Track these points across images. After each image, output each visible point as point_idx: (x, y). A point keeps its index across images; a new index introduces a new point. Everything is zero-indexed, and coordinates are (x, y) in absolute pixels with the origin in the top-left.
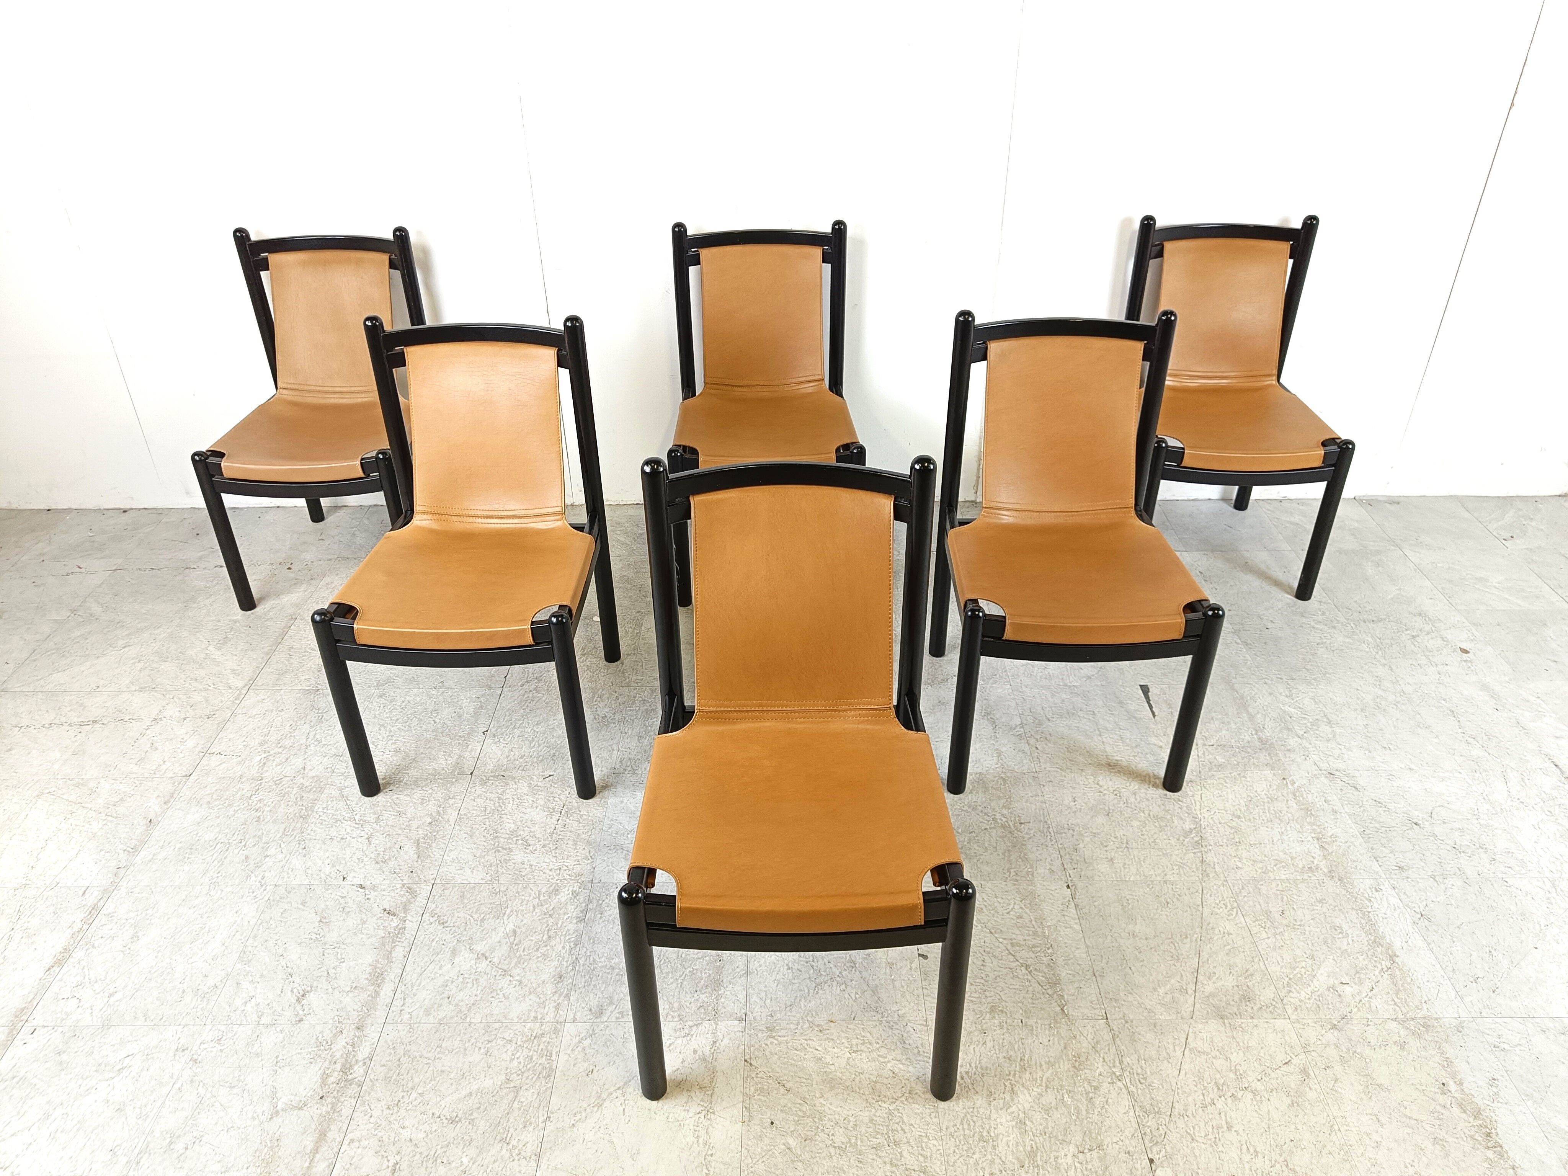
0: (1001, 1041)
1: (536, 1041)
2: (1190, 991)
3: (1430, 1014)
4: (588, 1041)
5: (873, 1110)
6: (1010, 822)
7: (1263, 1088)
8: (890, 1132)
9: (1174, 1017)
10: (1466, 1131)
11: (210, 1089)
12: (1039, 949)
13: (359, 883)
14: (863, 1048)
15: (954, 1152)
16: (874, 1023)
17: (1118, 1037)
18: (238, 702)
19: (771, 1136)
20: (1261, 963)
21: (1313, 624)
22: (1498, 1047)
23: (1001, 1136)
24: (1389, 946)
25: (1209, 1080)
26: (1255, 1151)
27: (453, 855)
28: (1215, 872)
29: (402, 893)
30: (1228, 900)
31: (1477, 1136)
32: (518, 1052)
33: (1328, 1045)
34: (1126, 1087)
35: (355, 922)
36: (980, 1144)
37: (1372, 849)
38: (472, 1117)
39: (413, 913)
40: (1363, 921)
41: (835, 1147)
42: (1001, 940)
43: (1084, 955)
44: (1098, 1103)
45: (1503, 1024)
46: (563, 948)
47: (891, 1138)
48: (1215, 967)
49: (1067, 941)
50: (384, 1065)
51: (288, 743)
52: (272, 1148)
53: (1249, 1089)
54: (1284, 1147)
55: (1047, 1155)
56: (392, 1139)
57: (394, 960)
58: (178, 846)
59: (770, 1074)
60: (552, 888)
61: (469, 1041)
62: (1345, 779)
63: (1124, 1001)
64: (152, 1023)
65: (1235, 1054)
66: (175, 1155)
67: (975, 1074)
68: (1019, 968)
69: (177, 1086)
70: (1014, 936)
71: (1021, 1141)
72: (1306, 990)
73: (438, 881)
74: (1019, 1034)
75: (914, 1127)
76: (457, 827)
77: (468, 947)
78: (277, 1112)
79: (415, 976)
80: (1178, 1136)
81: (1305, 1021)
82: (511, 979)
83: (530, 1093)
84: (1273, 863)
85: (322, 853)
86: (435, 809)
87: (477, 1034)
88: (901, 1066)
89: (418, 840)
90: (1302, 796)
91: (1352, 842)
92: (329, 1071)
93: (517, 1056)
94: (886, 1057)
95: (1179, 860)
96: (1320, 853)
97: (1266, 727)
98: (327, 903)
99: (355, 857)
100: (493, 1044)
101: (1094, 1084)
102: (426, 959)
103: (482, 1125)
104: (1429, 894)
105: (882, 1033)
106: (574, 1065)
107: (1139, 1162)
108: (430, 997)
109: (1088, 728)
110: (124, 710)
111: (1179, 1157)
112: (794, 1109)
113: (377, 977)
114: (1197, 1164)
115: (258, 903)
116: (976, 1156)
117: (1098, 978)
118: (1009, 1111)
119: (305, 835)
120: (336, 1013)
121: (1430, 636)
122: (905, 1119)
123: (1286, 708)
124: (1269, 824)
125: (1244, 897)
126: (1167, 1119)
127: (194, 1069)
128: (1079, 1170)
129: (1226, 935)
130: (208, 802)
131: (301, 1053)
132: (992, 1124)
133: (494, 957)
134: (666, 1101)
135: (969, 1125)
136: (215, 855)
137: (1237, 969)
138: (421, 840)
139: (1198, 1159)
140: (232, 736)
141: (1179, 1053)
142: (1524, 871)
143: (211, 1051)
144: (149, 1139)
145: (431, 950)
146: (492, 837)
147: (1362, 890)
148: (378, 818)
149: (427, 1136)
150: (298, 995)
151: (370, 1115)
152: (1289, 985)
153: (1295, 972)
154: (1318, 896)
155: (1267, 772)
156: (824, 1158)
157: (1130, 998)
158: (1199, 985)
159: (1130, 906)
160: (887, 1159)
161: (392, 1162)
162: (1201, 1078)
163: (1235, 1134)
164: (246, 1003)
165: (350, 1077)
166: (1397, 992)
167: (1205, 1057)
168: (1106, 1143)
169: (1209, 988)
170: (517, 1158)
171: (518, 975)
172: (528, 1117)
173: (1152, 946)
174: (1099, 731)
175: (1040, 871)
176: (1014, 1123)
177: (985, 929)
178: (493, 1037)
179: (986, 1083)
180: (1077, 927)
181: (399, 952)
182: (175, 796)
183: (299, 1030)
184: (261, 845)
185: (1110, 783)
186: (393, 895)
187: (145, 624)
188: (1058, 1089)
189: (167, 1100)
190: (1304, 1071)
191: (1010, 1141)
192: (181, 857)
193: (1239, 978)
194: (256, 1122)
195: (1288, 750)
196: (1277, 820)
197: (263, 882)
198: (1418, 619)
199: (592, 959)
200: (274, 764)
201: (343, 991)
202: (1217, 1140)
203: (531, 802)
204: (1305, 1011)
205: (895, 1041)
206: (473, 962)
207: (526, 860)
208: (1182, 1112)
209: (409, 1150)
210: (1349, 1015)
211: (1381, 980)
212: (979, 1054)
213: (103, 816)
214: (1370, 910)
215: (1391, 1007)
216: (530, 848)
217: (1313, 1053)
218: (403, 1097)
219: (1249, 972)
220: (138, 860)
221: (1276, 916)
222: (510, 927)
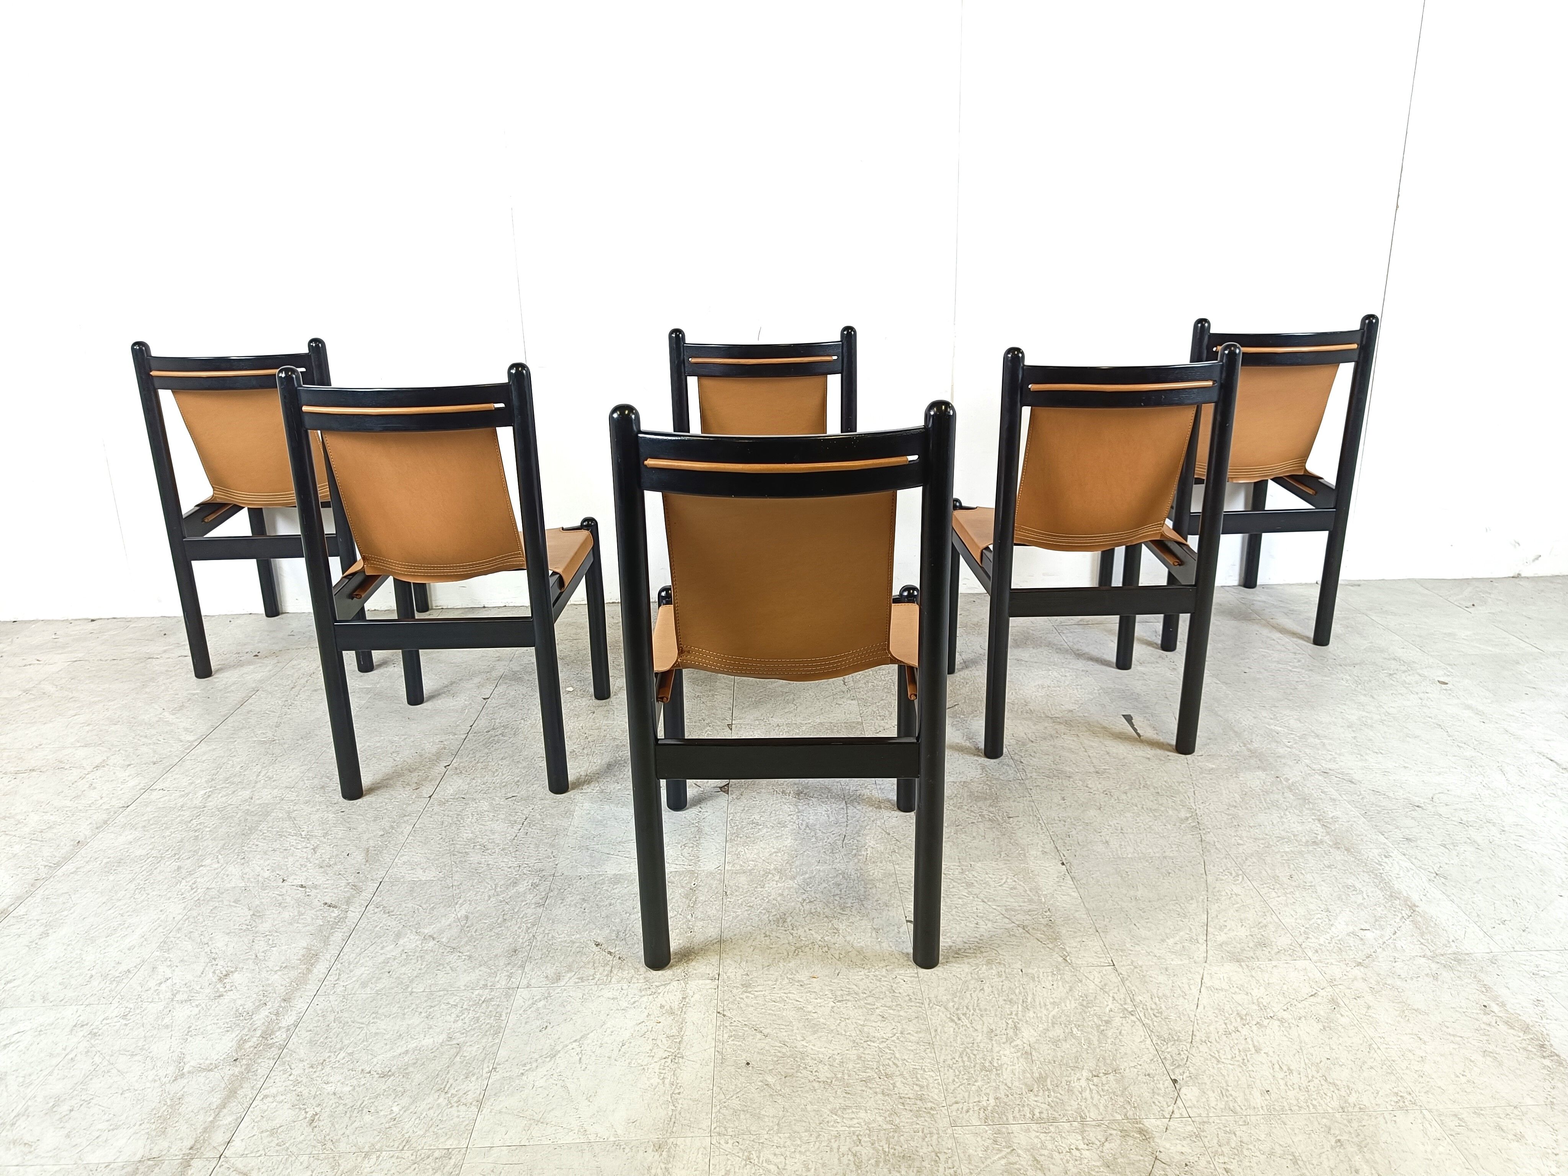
0: (1000, 987)
1: (484, 1005)
2: (1201, 941)
3: (1459, 950)
4: (543, 1003)
5: (862, 1049)
6: (998, 817)
7: (1290, 1017)
8: (881, 1067)
9: (1187, 962)
10: (1518, 1044)
11: (107, 1058)
12: (1036, 913)
13: (300, 883)
14: (848, 998)
15: (954, 1081)
16: (860, 977)
17: (1127, 979)
18: (188, 751)
19: (747, 1074)
20: (1274, 917)
21: (1290, 668)
22: (1537, 975)
23: (1005, 1066)
24: (1407, 899)
25: (1231, 1012)
26: (1289, 1069)
27: (405, 859)
28: (1216, 848)
29: (346, 890)
30: (1232, 869)
31: (1530, 1048)
32: (463, 1014)
33: (1355, 979)
34: (1140, 1020)
35: (291, 914)
36: (983, 1073)
37: (1376, 826)
38: (407, 1071)
39: (357, 905)
40: (1375, 880)
41: (819, 1082)
42: (994, 907)
43: (1085, 916)
44: (1110, 1034)
45: (1539, 956)
46: (519, 928)
47: (882, 1072)
48: (1225, 921)
49: (1064, 905)
50: (310, 1031)
51: (237, 780)
52: (171, 1106)
53: (1275, 1018)
54: (1321, 1065)
55: (1058, 1080)
56: (313, 1093)
57: (331, 943)
58: (105, 861)
59: (746, 1023)
60: (510, 881)
61: (409, 1007)
62: (1340, 776)
63: (1131, 951)
64: (51, 1004)
65: (1256, 990)
66: (58, 1117)
67: (973, 1015)
68: (1014, 928)
69: (70, 1056)
70: (1008, 903)
71: (1028, 1069)
72: (1325, 936)
73: (386, 879)
74: (1019, 981)
75: (907, 1061)
76: (411, 838)
77: (414, 930)
78: (183, 1074)
79: (354, 955)
80: (1202, 1059)
81: (1328, 961)
82: (460, 954)
83: (475, 1049)
84: (1275, 840)
85: (262, 862)
86: (388, 824)
87: (419, 1001)
88: (891, 1011)
89: (368, 849)
90: (1298, 789)
91: (1354, 822)
92: (247, 1038)
93: (461, 1018)
94: (874, 1005)
95: (1177, 840)
96: (1322, 830)
97: (1254, 740)
98: (263, 900)
99: (297, 864)
100: (436, 1008)
101: (1106, 1018)
102: (367, 942)
103: (418, 1077)
104: (1441, 858)
105: (869, 985)
106: (526, 1023)
107: (1161, 1082)
108: (368, 972)
109: (1072, 747)
110: (66, 761)
111: (1204, 1077)
112: (773, 1051)
113: (311, 958)
114: (1226, 1082)
115: (186, 903)
116: (979, 1083)
117: (1101, 934)
118: (1012, 1044)
119: (245, 848)
120: (261, 988)
121: (1406, 674)
122: (897, 1055)
123: (1272, 727)
124: (1267, 811)
125: (1249, 866)
126: (1188, 1045)
127: (92, 1041)
129: (1234, 896)
130: (145, 826)
131: (217, 1024)
132: (995, 1056)
133: (443, 938)
135: (969, 1057)
136: (145, 867)
137: (1249, 922)
138: (371, 848)
139: (1226, 1078)
140: (177, 776)
141: (1195, 991)
142: (1536, 838)
143: (114, 1026)
144: (30, 1103)
145: (373, 934)
146: (447, 844)
147: (1370, 857)
148: (326, 833)
149: (354, 1089)
150: (221, 975)
151: (289, 1073)
152: (1305, 932)
153: (1311, 922)
154: (1326, 863)
155: (1259, 773)
156: (807, 1091)
157: (1138, 948)
158: (1210, 936)
159: (1130, 877)
160: (878, 1090)
161: (311, 1113)
162: (1222, 1010)
163: (1265, 1055)
164: (161, 983)
165: (271, 1042)
166: (1422, 934)
167: (1224, 993)
168: (1123, 1068)
169: (1222, 938)
170: (456, 1105)
171: (469, 951)
172: (471, 1069)
173: (1157, 906)
174: (1084, 747)
175: (1032, 853)
176: (1019, 1054)
177: (976, 899)
178: (436, 1003)
179: (986, 1022)
180: (1076, 895)
181: (338, 936)
182: (108, 822)
183: (217, 1004)
184: (196, 857)
186: (336, 891)
187: (100, 699)
188: (1065, 1024)
189: (57, 1068)
190: (1333, 1001)
191: (1015, 1069)
192: (107, 870)
193: (1252, 929)
194: (157, 1084)
195: (1278, 757)
196: (1275, 808)
197: (194, 886)
198: (1393, 662)
199: (550, 936)
200: (221, 795)
201: (272, 970)
202: (1246, 1061)
203: (491, 817)
204: (1327, 953)
205: (883, 991)
206: (419, 942)
207: (483, 860)
208: (1203, 1039)
209: (331, 1102)
210: (1373, 954)
211: (1403, 926)
212: (976, 999)
213: (28, 840)
214: (1382, 871)
215: (1417, 946)
216: (489, 851)
217: (1340, 987)
218: (329, 1057)
219: (1261, 925)
220: (60, 873)
221: (1285, 880)
222: (463, 912)
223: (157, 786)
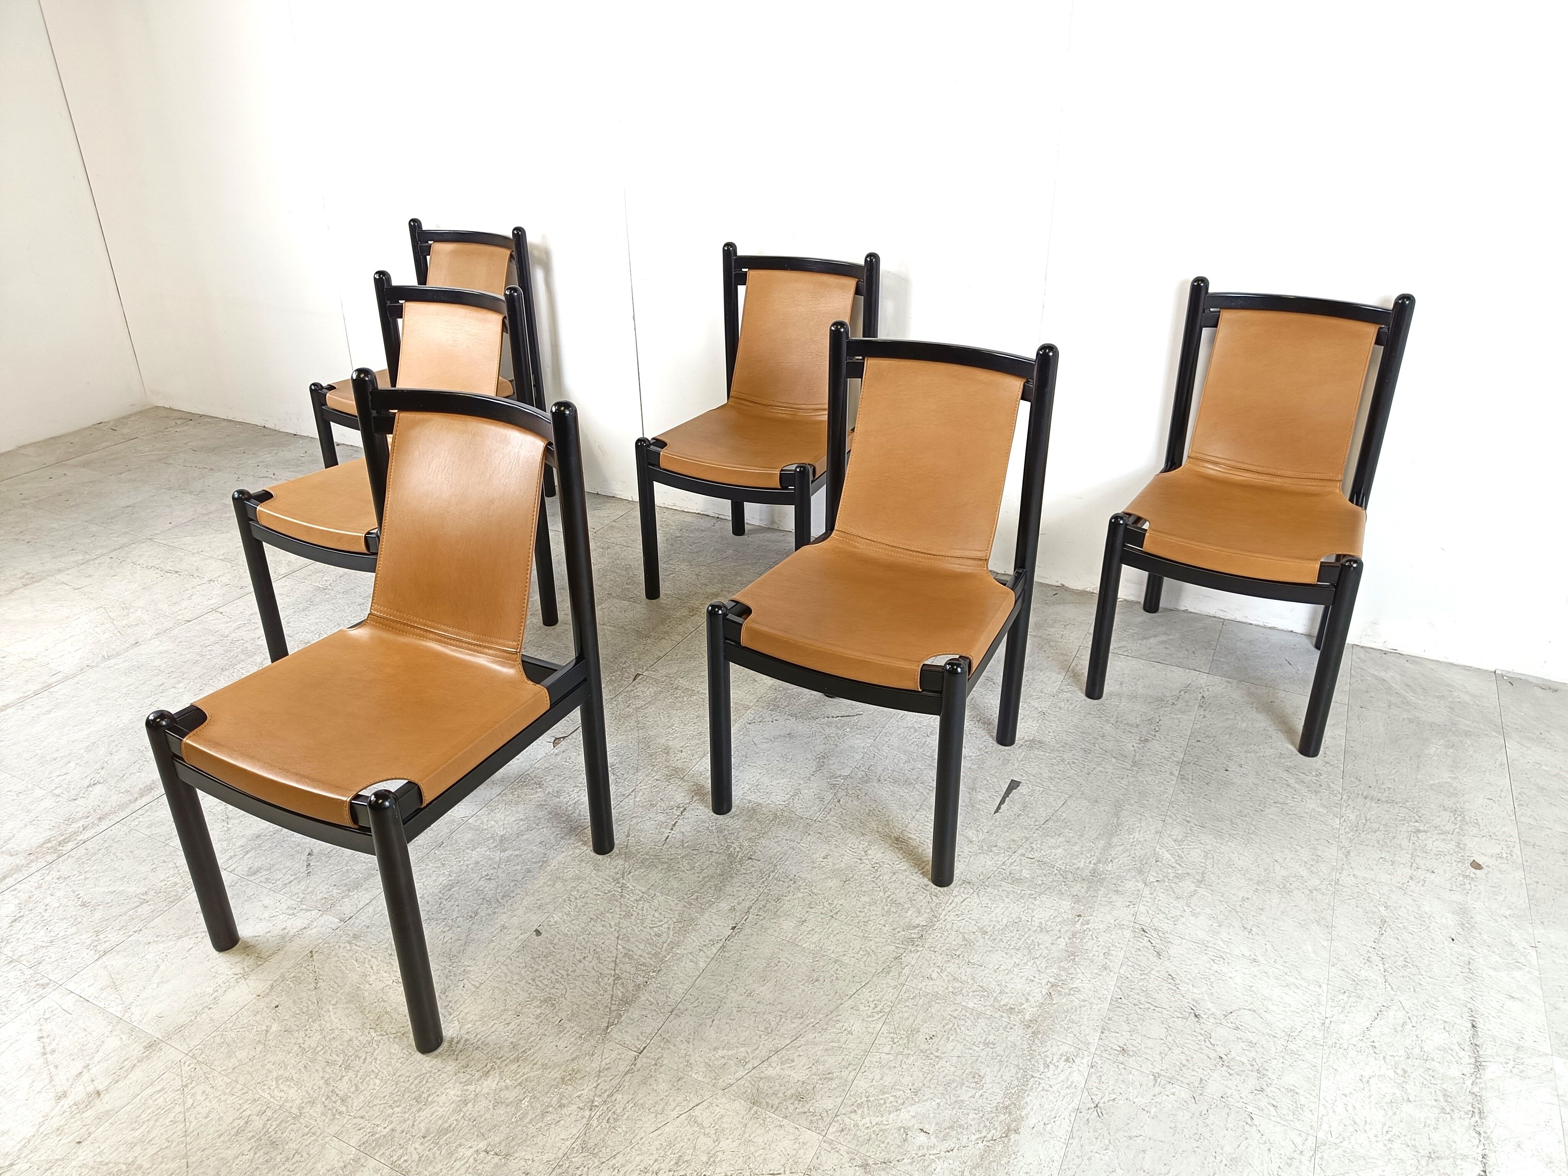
0: (524, 1028)
2: (749, 1065)
6: (740, 854)
8: (353, 1057)
9: (707, 1080)
12: (645, 969)
15: (384, 1097)
17: (633, 1073)
19: (266, 1015)
20: (853, 1073)
21: (1292, 781)
23: (436, 1104)
24: (1019, 1119)
25: (676, 1152)
28: (901, 972)
30: (883, 1003)
32: (175, 876)
34: (590, 1118)
36: (411, 1102)
37: (1110, 1019)
38: (97, 908)
40: (1015, 1082)
41: (300, 1047)
42: (620, 947)
43: (681, 991)
44: (549, 1119)
47: (349, 1061)
48: (800, 1056)
49: (678, 972)
50: (87, 850)
55: (455, 1138)
56: (38, 899)
58: (134, 663)
59: (317, 970)
61: (155, 855)
62: (1156, 941)
63: (674, 1045)
65: (730, 1141)
67: (472, 1044)
68: (609, 976)
70: (634, 948)
71: (447, 1116)
72: (874, 1118)
74: (546, 1030)
75: (376, 1062)
81: (838, 1146)
83: (150, 908)
84: (975, 988)
90: (1082, 939)
91: (1092, 1004)
92: (53, 839)
93: (171, 878)
95: (874, 947)
96: (1040, 999)
97: (1116, 860)
100: (167, 864)
101: (564, 1102)
103: (97, 916)
104: (1131, 1089)
112: (304, 1004)
116: (398, 1110)
117: (672, 1016)
118: (465, 1088)
120: (99, 803)
122: (376, 1053)
123: (1162, 851)
124: (1012, 951)
125: (906, 1006)
128: (468, 1165)
129: (846, 1032)
130: (180, 642)
131: (52, 821)
132: (439, 1091)
134: (225, 955)
135: (421, 1082)
136: (147, 676)
137: (821, 1067)
141: (674, 1114)
147: (1048, 1053)
149: (59, 907)
150: (92, 783)
151: (44, 877)
152: (860, 1106)
153: (881, 1097)
154: (991, 1038)
155: (1066, 903)
156: (283, 1051)
157: (683, 1046)
158: (765, 1064)
159: (775, 968)
160: (327, 1076)
162: (671, 1145)
164: (60, 776)
165: (60, 848)
166: (977, 1167)
167: (697, 1129)
168: (516, 1156)
169: (773, 1071)
170: (92, 948)
172: (129, 924)
173: (758, 1011)
175: (722, 904)
176: (458, 1099)
179: (474, 1056)
180: (703, 964)
182: (167, 632)
183: (68, 805)
185: (879, 855)
188: (527, 1090)
191: (438, 1112)
192: (127, 671)
193: (813, 1076)
195: (1117, 891)
196: (1026, 951)
201: (121, 790)
204: (850, 1137)
209: (38, 911)
210: (895, 1162)
211: (970, 1147)
212: (494, 1030)
213: (116, 632)
214: (1037, 1075)
219: (830, 1076)
220: (103, 665)
221: (921, 1037)
223: (220, 610)
